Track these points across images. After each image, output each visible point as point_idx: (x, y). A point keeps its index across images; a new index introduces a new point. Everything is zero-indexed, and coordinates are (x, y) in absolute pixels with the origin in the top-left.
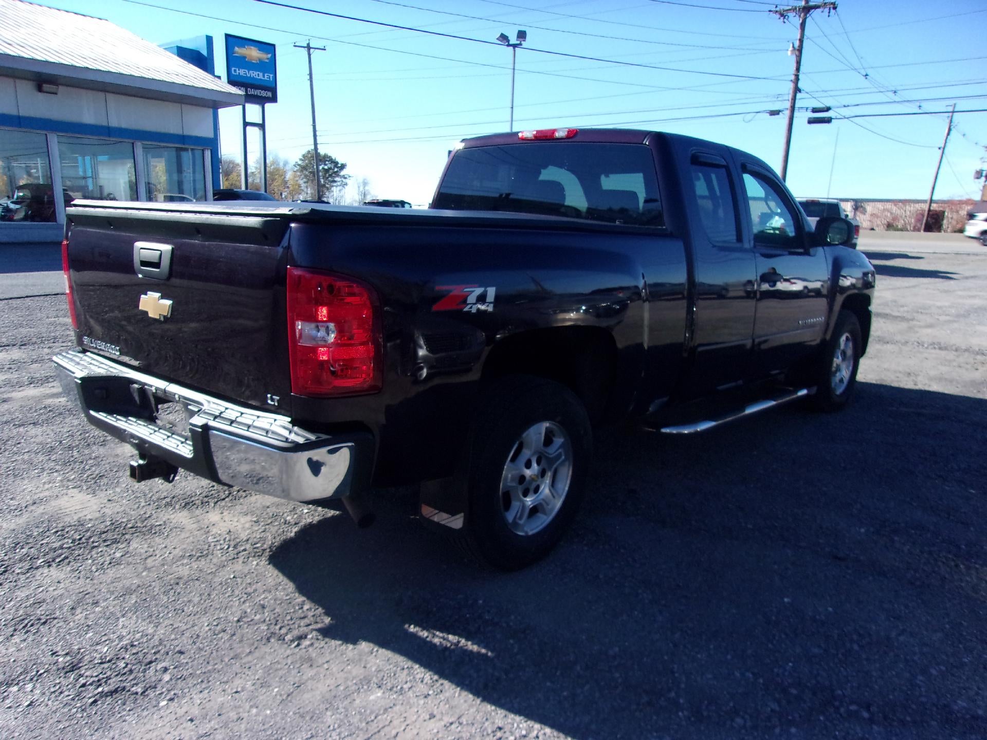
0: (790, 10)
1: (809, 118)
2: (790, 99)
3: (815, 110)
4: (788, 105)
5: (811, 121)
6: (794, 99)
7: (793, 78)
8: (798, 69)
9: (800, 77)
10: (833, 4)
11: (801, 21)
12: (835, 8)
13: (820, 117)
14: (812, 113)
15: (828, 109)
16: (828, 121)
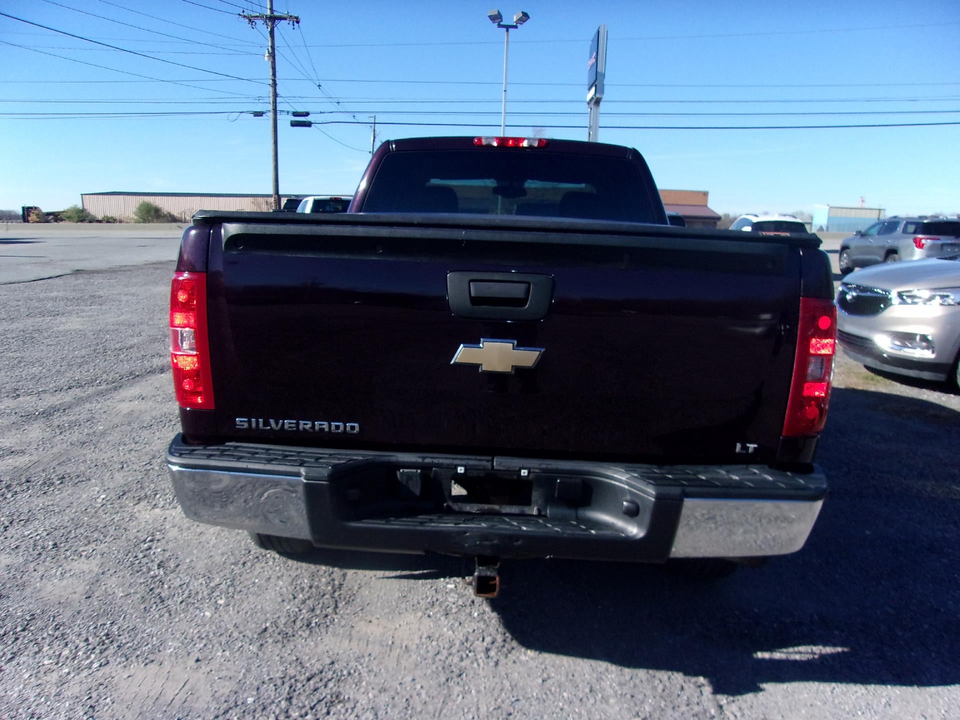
0: (257, 17)
1: (291, 121)
2: (271, 102)
3: (296, 114)
4: (270, 107)
5: (294, 124)
6: (275, 102)
7: (271, 82)
8: (274, 74)
9: (277, 82)
10: (297, 18)
11: (269, 29)
12: (298, 22)
13: (301, 121)
14: (292, 117)
15: (307, 114)
16: (308, 124)
